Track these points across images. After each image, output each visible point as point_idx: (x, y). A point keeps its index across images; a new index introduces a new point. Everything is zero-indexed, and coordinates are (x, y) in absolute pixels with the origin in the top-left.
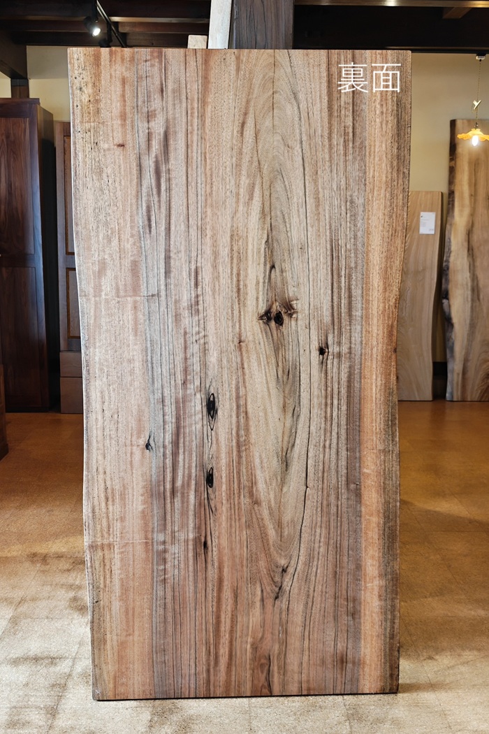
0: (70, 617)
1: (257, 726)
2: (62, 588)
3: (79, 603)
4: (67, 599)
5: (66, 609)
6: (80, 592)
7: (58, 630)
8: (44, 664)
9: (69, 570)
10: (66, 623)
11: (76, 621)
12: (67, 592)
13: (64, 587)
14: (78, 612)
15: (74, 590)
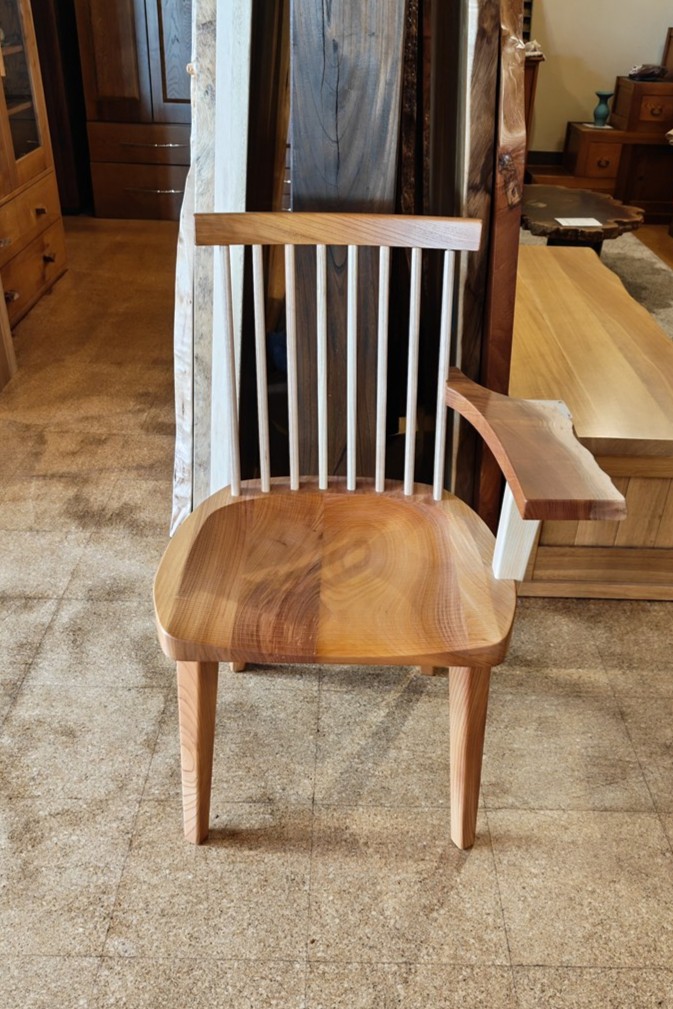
0: (65, 530)
1: (329, 726)
2: (59, 481)
3: (80, 508)
4: (65, 500)
5: (60, 515)
6: (85, 490)
7: (43, 550)
8: (14, 607)
9: (74, 454)
10: (57, 539)
11: (73, 537)
12: (66, 487)
13: (63, 480)
14: (77, 522)
15: (77, 485)
